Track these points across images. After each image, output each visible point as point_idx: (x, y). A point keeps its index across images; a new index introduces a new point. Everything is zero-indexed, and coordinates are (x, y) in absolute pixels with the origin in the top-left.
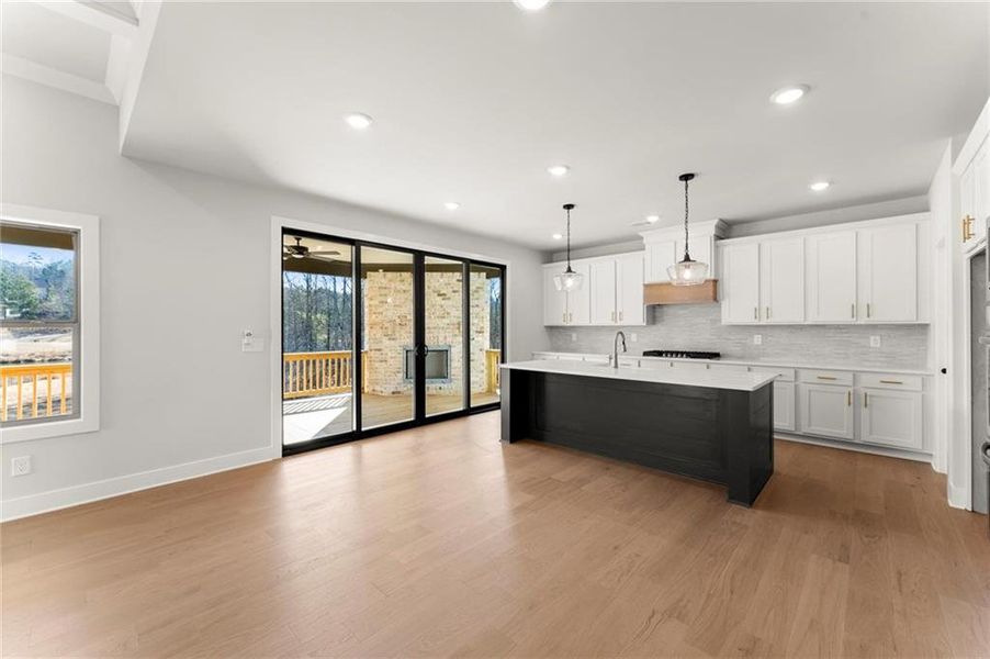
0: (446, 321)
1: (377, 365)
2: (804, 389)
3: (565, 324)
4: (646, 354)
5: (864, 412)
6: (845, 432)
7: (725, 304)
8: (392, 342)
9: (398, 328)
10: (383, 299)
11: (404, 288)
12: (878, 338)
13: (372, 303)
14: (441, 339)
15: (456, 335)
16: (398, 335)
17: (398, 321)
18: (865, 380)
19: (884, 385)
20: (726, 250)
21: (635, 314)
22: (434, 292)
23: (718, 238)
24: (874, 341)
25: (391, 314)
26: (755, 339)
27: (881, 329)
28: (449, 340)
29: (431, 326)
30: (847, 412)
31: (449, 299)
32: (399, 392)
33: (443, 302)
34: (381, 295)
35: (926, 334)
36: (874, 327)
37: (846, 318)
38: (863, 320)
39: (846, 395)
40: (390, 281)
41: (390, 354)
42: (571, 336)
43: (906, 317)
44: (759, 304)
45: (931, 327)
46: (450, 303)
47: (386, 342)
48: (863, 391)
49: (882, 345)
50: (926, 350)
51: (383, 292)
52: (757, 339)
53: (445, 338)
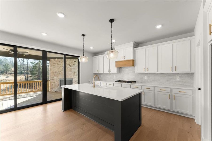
0: (71, 72)
1: (52, 84)
2: (156, 93)
3: (98, 73)
4: (116, 81)
5: (174, 101)
6: (168, 107)
7: (136, 67)
8: (57, 78)
9: (58, 74)
10: (54, 66)
11: (60, 63)
12: (179, 77)
13: (51, 67)
14: (70, 77)
15: (74, 76)
16: (58, 76)
17: (58, 72)
18: (174, 91)
19: (180, 93)
20: (136, 51)
21: (114, 70)
22: (68, 64)
23: (134, 47)
24: (178, 78)
25: (56, 70)
26: (145, 78)
27: (180, 74)
28: (72, 77)
29: (67, 73)
30: (169, 101)
31: (72, 66)
32: (57, 91)
33: (70, 67)
34: (54, 65)
35: (193, 76)
36: (178, 74)
37: (169, 71)
38: (174, 72)
39: (168, 96)
40: (56, 61)
41: (56, 81)
42: (100, 76)
43: (187, 70)
44: (145, 67)
45: (195, 73)
46: (72, 67)
47: (55, 78)
48: (173, 94)
49: (180, 79)
50: (193, 81)
51: (54, 64)
52: (146, 77)
53: (71, 76)
